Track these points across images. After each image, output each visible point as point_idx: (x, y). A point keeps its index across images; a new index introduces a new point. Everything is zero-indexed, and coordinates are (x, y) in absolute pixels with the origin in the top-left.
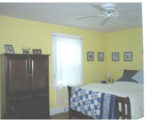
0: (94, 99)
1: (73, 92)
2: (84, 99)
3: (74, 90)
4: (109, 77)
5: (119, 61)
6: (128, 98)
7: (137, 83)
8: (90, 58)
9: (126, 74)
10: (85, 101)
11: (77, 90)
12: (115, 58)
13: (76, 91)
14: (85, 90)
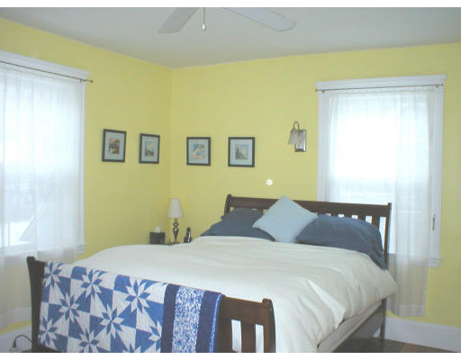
0: (134, 305)
1: (53, 282)
2: (97, 307)
3: (57, 272)
4: (176, 220)
5: (209, 164)
6: (267, 304)
7: (273, 240)
8: (112, 150)
9: (232, 209)
10: (101, 315)
11: (66, 271)
12: (198, 154)
13: (61, 278)
14: (102, 273)
